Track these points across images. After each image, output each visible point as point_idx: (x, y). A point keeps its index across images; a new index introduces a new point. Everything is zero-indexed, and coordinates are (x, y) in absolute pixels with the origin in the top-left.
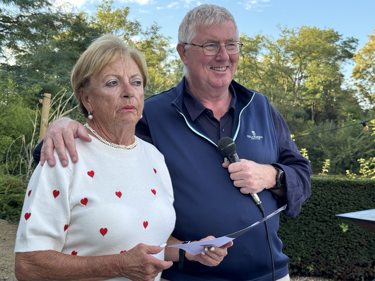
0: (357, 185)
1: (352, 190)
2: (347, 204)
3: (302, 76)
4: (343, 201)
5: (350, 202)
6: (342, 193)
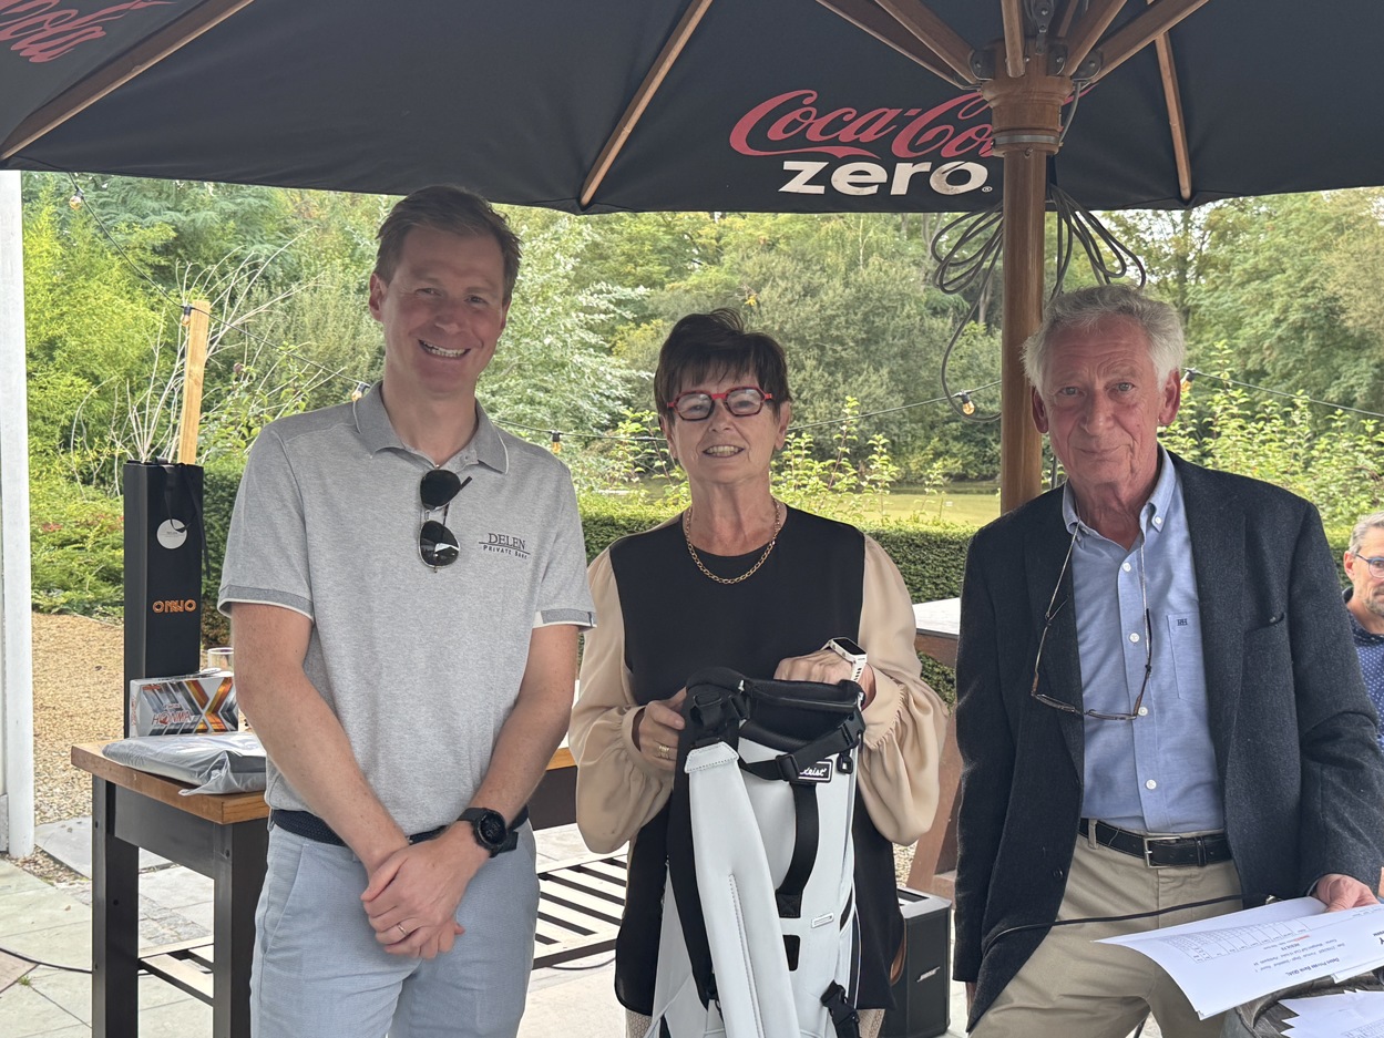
6: (909, 561)
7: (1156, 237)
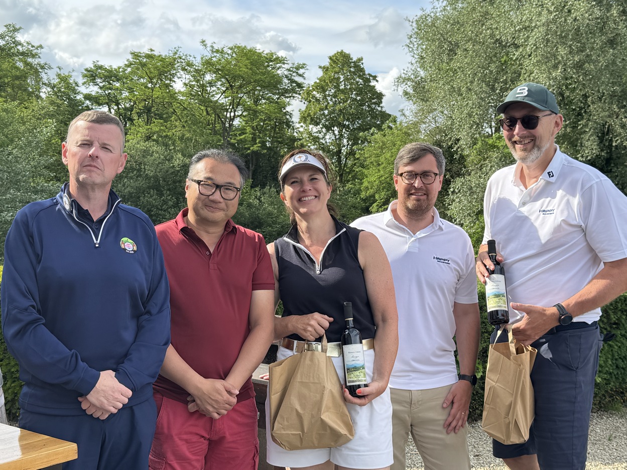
3: (235, 114)
7: (328, 141)
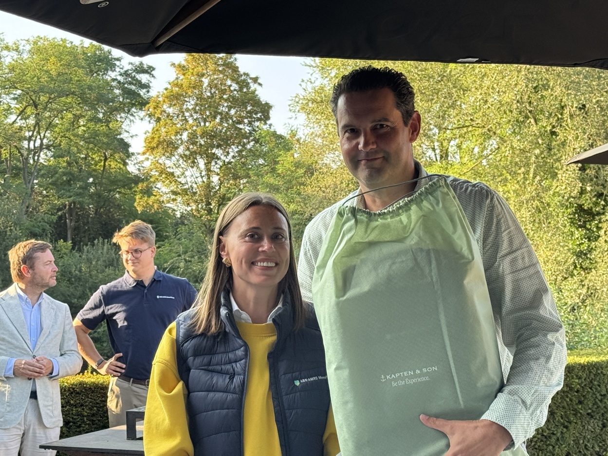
0: (95, 388)
1: (88, 397)
2: (79, 423)
3: (42, 144)
4: (73, 418)
5: (85, 418)
